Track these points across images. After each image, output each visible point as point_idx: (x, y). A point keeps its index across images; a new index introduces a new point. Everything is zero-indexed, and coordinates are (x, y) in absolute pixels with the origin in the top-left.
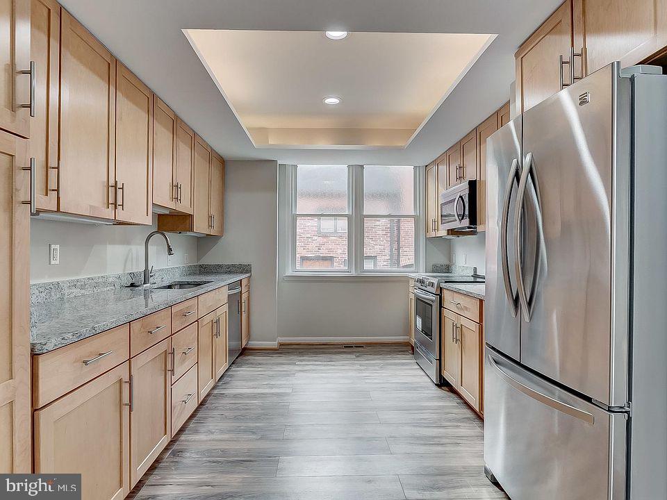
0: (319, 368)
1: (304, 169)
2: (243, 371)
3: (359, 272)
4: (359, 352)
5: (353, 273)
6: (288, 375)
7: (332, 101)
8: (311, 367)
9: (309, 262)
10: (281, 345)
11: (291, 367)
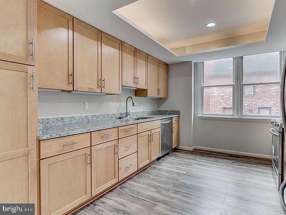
0: (208, 164)
1: (207, 63)
2: (169, 159)
3: (239, 116)
4: (236, 160)
5: (236, 117)
6: (189, 165)
7: (211, 25)
8: (204, 163)
9: (228, 110)
10: (195, 149)
11: (193, 161)
